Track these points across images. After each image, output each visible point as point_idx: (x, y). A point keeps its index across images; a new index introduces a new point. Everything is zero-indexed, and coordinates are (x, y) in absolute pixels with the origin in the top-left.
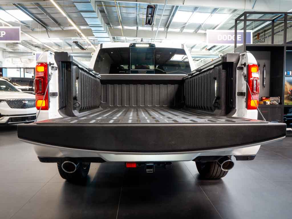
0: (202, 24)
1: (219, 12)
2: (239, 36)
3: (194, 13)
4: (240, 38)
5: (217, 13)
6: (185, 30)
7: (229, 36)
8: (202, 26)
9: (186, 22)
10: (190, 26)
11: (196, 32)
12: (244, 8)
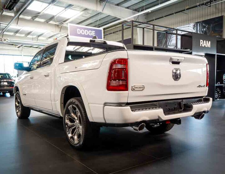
0: (55, 16)
1: (73, 8)
2: (94, 32)
3: (50, 5)
4: (94, 33)
5: (71, 9)
6: (37, 19)
7: (86, 31)
8: (55, 17)
9: (40, 11)
10: (43, 16)
11: (47, 22)
12: (96, 9)
